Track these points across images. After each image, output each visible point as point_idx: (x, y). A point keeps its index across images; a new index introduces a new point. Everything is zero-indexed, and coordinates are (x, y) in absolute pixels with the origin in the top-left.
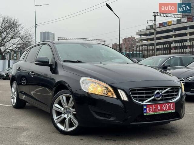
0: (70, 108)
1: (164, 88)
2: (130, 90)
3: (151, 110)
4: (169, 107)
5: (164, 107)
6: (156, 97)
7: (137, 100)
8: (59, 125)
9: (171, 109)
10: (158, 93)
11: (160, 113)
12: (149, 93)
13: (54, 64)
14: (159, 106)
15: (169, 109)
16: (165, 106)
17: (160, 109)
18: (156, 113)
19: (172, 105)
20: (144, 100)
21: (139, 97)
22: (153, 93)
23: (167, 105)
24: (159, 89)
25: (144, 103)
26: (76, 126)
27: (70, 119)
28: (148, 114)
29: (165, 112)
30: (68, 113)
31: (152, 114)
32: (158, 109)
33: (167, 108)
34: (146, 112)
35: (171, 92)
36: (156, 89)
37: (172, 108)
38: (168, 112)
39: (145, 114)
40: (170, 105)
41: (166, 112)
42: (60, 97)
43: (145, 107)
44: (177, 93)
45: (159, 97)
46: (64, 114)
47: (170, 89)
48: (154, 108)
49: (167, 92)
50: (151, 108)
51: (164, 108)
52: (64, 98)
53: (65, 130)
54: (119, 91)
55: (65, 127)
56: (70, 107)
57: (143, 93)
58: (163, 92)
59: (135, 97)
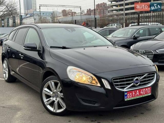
0: (59, 93)
1: (142, 75)
2: (113, 79)
3: (131, 96)
4: (146, 91)
6: (135, 83)
7: (118, 88)
8: (49, 107)
9: (148, 93)
10: (137, 79)
11: (139, 97)
12: (129, 80)
13: (42, 49)
14: (138, 91)
15: (146, 93)
16: (143, 91)
17: (138, 94)
18: (135, 98)
19: (149, 89)
20: (125, 87)
21: (121, 85)
22: (132, 80)
23: (144, 89)
24: (138, 76)
25: (125, 90)
26: (64, 109)
27: (58, 102)
28: (128, 100)
29: (142, 96)
30: (57, 96)
31: (132, 99)
32: (137, 94)
33: (144, 93)
34: (126, 98)
35: (148, 77)
36: (135, 77)
37: (149, 91)
38: (145, 96)
39: (126, 100)
40: (147, 89)
41: (144, 96)
42: (49, 82)
43: (126, 94)
44: (153, 78)
45: (138, 83)
46: (53, 97)
47: (147, 75)
48: (134, 93)
49: (145, 78)
50: (131, 94)
51: (142, 93)
52: (53, 83)
53: (54, 111)
54: (103, 80)
55: (54, 109)
56: (58, 91)
57: (124, 81)
58: (141, 78)
59: (117, 85)
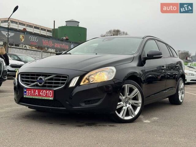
1: (48, 75)
4: (47, 94)
5: (41, 93)
6: (38, 82)
11: (38, 98)
14: (37, 91)
19: (51, 92)
20: (29, 84)
21: (26, 81)
22: (37, 78)
24: (43, 75)
25: (28, 87)
28: (27, 97)
29: (42, 98)
31: (30, 97)
32: (36, 94)
33: (44, 95)
35: (56, 80)
36: (40, 75)
37: (51, 95)
39: (25, 97)
43: (25, 90)
47: (55, 77)
48: (32, 92)
57: (28, 78)
58: (46, 79)
